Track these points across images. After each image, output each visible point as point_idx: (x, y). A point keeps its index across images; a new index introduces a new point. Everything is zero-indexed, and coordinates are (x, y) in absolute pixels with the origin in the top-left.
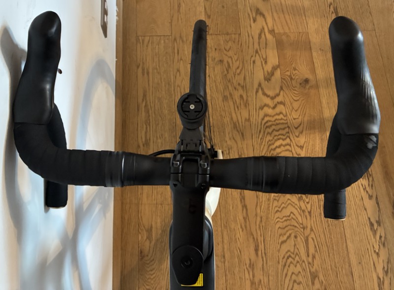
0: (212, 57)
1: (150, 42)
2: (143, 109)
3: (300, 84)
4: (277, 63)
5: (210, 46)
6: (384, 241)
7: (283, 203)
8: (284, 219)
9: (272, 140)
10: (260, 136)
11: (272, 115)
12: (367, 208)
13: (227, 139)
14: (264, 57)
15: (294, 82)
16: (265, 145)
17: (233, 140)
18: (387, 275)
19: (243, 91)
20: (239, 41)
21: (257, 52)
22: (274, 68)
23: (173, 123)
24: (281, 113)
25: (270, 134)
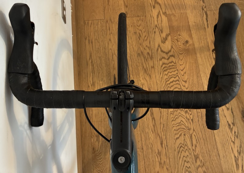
0: (130, 31)
1: (92, 24)
2: (90, 64)
3: (183, 44)
4: (169, 32)
5: (128, 24)
6: (237, 134)
7: (176, 115)
8: (177, 124)
9: (168, 78)
10: (161, 76)
11: (167, 63)
12: (226, 115)
13: (141, 79)
14: (161, 29)
15: (179, 43)
16: (164, 82)
17: (145, 80)
18: (240, 155)
19: (149, 50)
20: (145, 20)
21: (156, 26)
22: (167, 35)
23: (109, 71)
24: (172, 62)
25: (167, 75)
